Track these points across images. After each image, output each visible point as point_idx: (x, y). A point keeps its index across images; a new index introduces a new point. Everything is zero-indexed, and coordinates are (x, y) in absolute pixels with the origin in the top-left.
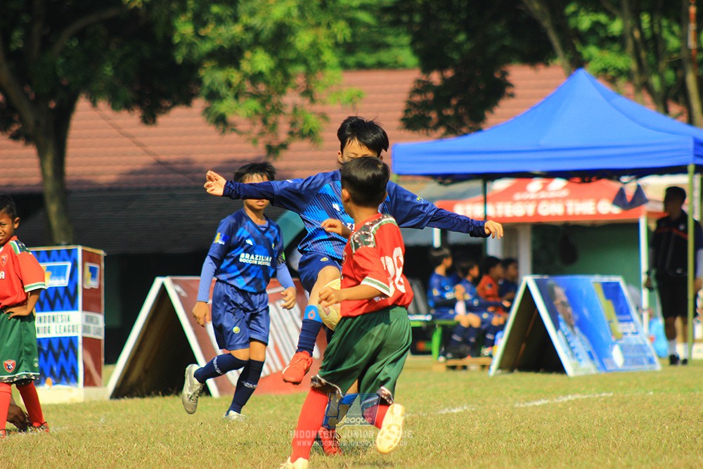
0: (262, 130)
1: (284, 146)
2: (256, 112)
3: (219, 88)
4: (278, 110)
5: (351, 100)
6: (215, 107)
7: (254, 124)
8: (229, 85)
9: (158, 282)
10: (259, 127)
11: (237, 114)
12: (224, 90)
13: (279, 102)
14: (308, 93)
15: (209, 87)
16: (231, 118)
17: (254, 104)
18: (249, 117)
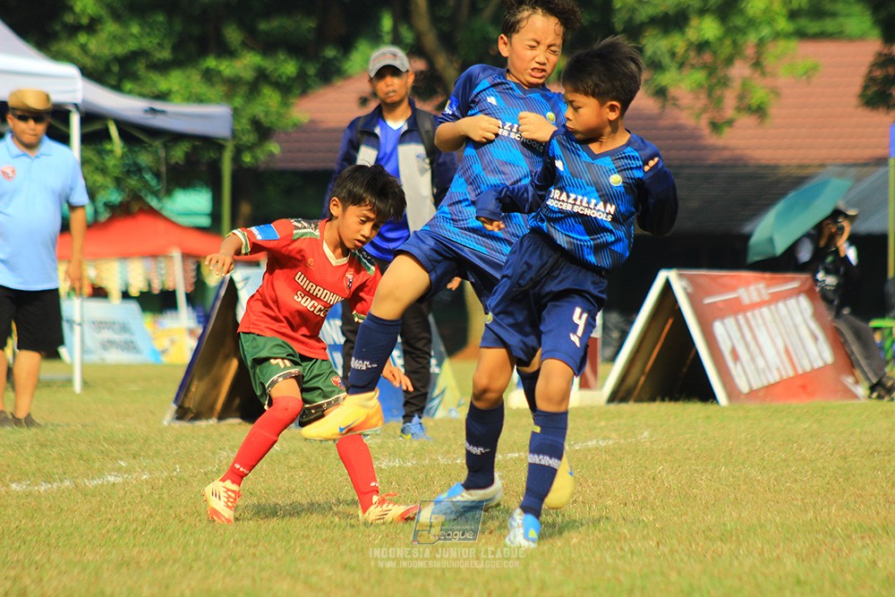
0: (706, 105)
1: (730, 123)
2: (700, 86)
3: (662, 59)
4: (725, 82)
5: (806, 73)
6: (656, 79)
7: (697, 98)
8: (673, 55)
9: (663, 275)
10: (703, 100)
11: (680, 88)
12: (666, 60)
13: (725, 75)
14: (757, 64)
15: (650, 58)
16: (673, 91)
17: (699, 76)
18: (692, 91)
